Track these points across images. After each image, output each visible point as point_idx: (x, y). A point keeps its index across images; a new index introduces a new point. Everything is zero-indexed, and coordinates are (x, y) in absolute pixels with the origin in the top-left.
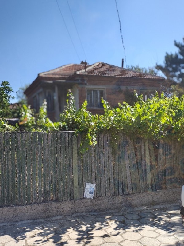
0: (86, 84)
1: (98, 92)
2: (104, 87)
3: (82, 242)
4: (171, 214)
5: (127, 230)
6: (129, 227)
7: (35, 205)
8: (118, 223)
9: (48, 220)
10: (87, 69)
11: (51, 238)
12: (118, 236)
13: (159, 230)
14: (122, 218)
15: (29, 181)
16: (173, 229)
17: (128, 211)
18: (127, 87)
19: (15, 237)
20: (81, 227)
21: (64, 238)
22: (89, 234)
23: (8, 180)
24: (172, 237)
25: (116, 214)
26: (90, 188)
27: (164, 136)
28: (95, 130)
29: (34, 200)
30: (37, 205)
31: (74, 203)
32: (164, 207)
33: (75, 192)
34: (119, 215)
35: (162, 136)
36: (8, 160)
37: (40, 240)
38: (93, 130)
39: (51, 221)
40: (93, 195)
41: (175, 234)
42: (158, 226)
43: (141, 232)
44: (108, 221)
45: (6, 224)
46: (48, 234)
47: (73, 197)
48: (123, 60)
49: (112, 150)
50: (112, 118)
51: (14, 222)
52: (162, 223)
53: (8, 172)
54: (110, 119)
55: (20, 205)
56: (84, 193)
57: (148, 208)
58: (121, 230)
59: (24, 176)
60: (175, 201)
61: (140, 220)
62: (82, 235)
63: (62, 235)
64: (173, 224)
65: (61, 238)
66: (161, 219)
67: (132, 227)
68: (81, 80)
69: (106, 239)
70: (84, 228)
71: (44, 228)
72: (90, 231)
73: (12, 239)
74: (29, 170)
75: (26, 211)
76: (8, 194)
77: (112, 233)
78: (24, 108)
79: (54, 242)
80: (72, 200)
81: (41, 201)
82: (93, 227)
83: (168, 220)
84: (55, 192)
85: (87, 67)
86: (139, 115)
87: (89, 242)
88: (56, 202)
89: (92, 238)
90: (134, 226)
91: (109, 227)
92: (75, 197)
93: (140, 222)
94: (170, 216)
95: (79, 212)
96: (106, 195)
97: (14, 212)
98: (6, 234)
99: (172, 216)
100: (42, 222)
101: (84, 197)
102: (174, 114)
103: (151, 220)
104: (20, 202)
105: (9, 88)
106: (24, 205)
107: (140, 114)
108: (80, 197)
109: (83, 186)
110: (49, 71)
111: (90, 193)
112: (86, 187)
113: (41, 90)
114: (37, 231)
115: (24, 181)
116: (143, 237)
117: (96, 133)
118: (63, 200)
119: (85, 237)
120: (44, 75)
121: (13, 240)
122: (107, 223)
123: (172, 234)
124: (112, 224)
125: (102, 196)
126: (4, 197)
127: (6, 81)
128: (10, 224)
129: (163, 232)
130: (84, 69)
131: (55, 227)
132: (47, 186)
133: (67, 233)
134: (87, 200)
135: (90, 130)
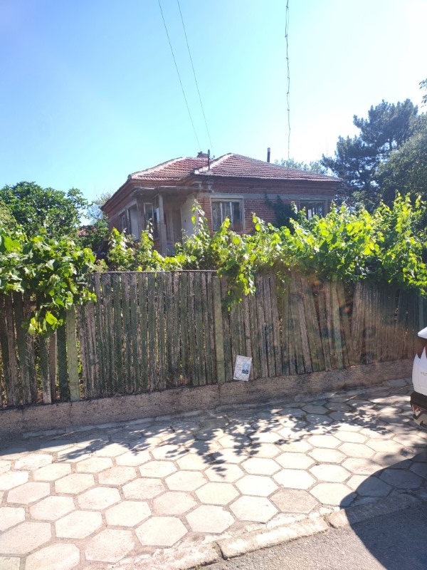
0: (210, 192)
1: (231, 204)
2: (241, 196)
3: (244, 453)
4: (378, 404)
5: (312, 432)
6: (316, 427)
7: (156, 393)
8: (295, 420)
9: (178, 418)
10: (212, 166)
11: (191, 447)
12: (302, 441)
13: (367, 431)
14: (300, 413)
15: (144, 353)
16: (388, 428)
17: (306, 401)
18: (278, 196)
19: (130, 446)
20: (236, 428)
21: (214, 447)
22: (252, 440)
23: (110, 353)
24: (390, 442)
25: (288, 406)
26: (243, 364)
27: (364, 276)
28: (250, 268)
29: (153, 386)
30: (159, 393)
31: (219, 389)
32: (364, 392)
33: (219, 372)
34: (293, 408)
35: (361, 277)
36: (109, 320)
37: (175, 451)
38: (247, 268)
39: (183, 419)
40: (248, 375)
41: (394, 436)
42: (361, 424)
43: (337, 434)
44: (278, 418)
45: (110, 426)
46: (184, 441)
47: (216, 378)
48: (269, 149)
49: (278, 302)
50: (278, 248)
51: (121, 422)
52: (367, 419)
53: (110, 339)
54: (275, 249)
55: (131, 394)
56: (233, 373)
57: (337, 396)
58: (304, 432)
59: (135, 346)
60: (381, 382)
61: (330, 415)
62: (241, 441)
63: (208, 442)
64: (387, 421)
65: (208, 447)
66: (362, 413)
67: (321, 427)
68: (202, 184)
69: (284, 447)
70: (241, 429)
71: (174, 431)
72: (252, 433)
73: (126, 449)
74: (144, 335)
75: (141, 404)
76: (110, 377)
77: (291, 437)
78: (114, 233)
79: (200, 453)
80: (214, 384)
81: (165, 387)
82: (256, 429)
83: (375, 413)
84: (186, 372)
85: (212, 162)
86: (326, 241)
87: (256, 452)
88: (190, 388)
89: (258, 445)
90: (323, 425)
91: (281, 426)
92: (219, 378)
93: (330, 417)
94: (377, 407)
95: (226, 404)
96: (269, 376)
97: (121, 405)
98: (113, 442)
99: (379, 406)
100: (168, 422)
101: (234, 378)
102: (382, 239)
103: (347, 414)
104: (130, 389)
105: (82, 200)
106: (137, 394)
107: (329, 240)
108: (227, 380)
109: (232, 361)
110: (147, 170)
111: (244, 372)
112: (237, 363)
113: (134, 202)
114: (165, 435)
115: (136, 355)
116: (343, 442)
117: (253, 274)
118: (201, 384)
119: (246, 444)
120: (139, 176)
121: (129, 453)
122: (277, 421)
123: (388, 436)
124: (285, 422)
125: (263, 376)
126: (104, 381)
127: (75, 188)
128: (115, 425)
129: (374, 434)
130: (206, 166)
131: (192, 429)
132: (173, 363)
133: (215, 439)
134: (239, 384)
135: (243, 268)
